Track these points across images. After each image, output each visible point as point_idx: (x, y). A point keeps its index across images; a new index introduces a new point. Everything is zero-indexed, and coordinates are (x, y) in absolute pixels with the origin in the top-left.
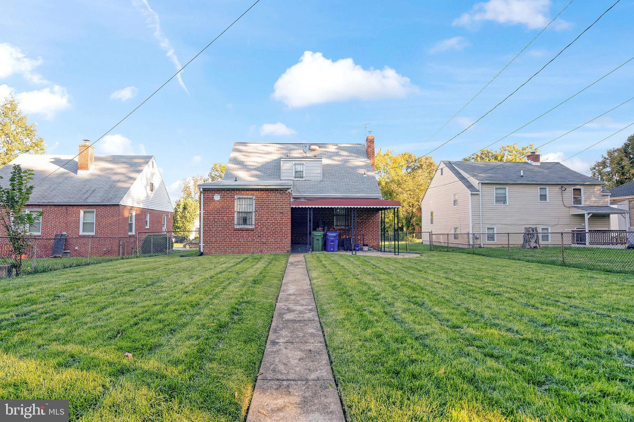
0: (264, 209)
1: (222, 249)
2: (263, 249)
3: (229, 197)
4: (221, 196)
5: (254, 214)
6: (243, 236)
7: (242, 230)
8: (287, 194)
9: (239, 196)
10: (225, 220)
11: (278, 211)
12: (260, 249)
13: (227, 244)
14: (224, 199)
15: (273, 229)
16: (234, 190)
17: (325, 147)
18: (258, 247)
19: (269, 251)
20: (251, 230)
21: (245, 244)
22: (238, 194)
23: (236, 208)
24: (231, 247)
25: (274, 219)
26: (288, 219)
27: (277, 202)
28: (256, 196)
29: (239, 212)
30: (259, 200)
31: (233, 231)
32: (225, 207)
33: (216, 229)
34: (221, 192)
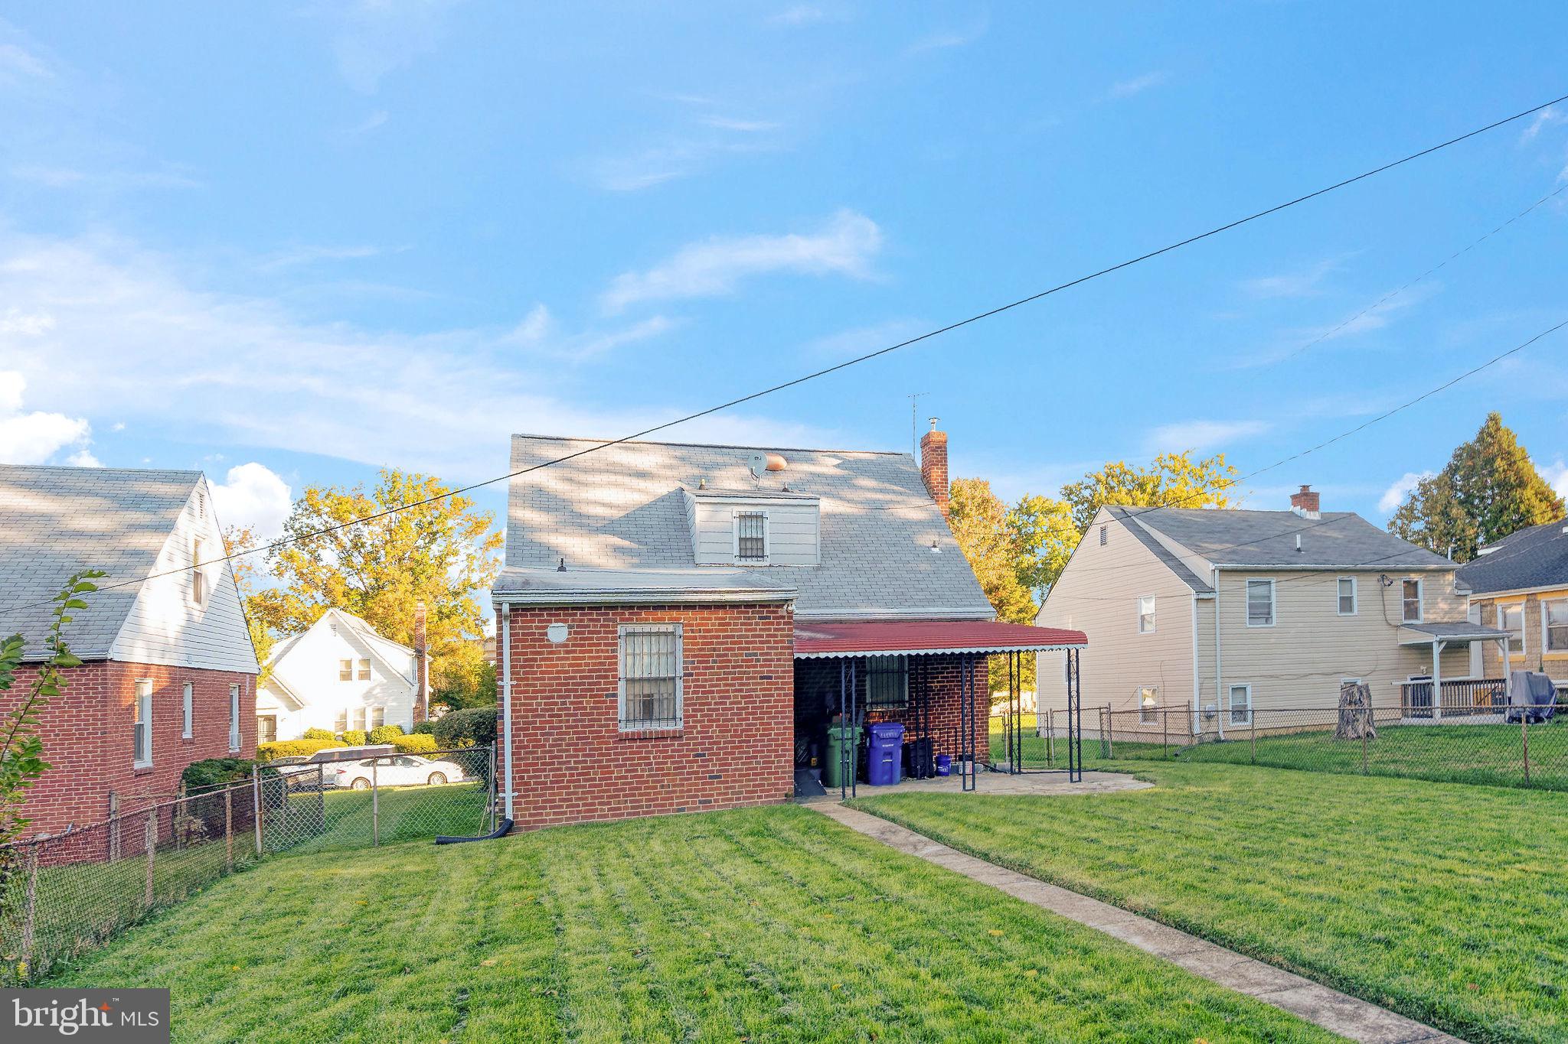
0: (713, 668)
1: (578, 806)
2: (712, 795)
3: (599, 632)
4: (570, 627)
5: (680, 684)
6: (649, 758)
7: (643, 738)
8: (783, 617)
9: (630, 628)
10: (586, 708)
11: (756, 672)
12: (703, 796)
13: (595, 786)
14: (581, 639)
15: (742, 731)
16: (616, 608)
17: (811, 461)
18: (697, 790)
19: (731, 799)
20: (674, 738)
21: (653, 782)
22: (628, 619)
23: (620, 667)
24: (608, 797)
25: (742, 697)
26: (785, 695)
27: (751, 642)
28: (686, 625)
29: (631, 681)
30: (695, 638)
31: (614, 742)
32: (587, 665)
33: (559, 739)
34: (571, 615)
